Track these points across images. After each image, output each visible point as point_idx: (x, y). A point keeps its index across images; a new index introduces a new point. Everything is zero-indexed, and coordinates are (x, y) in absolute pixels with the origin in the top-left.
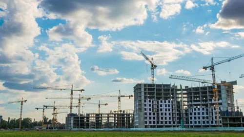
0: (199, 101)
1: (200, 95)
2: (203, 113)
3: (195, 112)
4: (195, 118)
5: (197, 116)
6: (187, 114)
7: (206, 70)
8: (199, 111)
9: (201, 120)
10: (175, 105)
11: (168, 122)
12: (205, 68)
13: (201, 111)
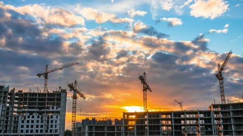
0: (35, 108)
1: (37, 102)
2: (38, 121)
3: (28, 119)
4: (28, 126)
5: (30, 124)
6: (16, 122)
7: (40, 77)
8: (33, 119)
9: (35, 129)
12: (39, 75)
13: (35, 119)
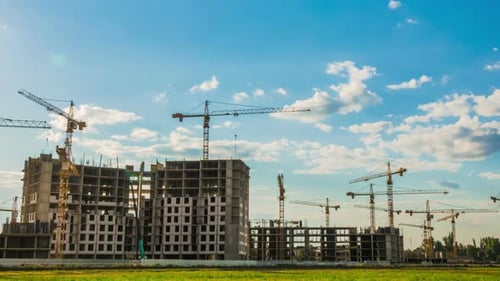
10: (156, 208)
11: (172, 248)
